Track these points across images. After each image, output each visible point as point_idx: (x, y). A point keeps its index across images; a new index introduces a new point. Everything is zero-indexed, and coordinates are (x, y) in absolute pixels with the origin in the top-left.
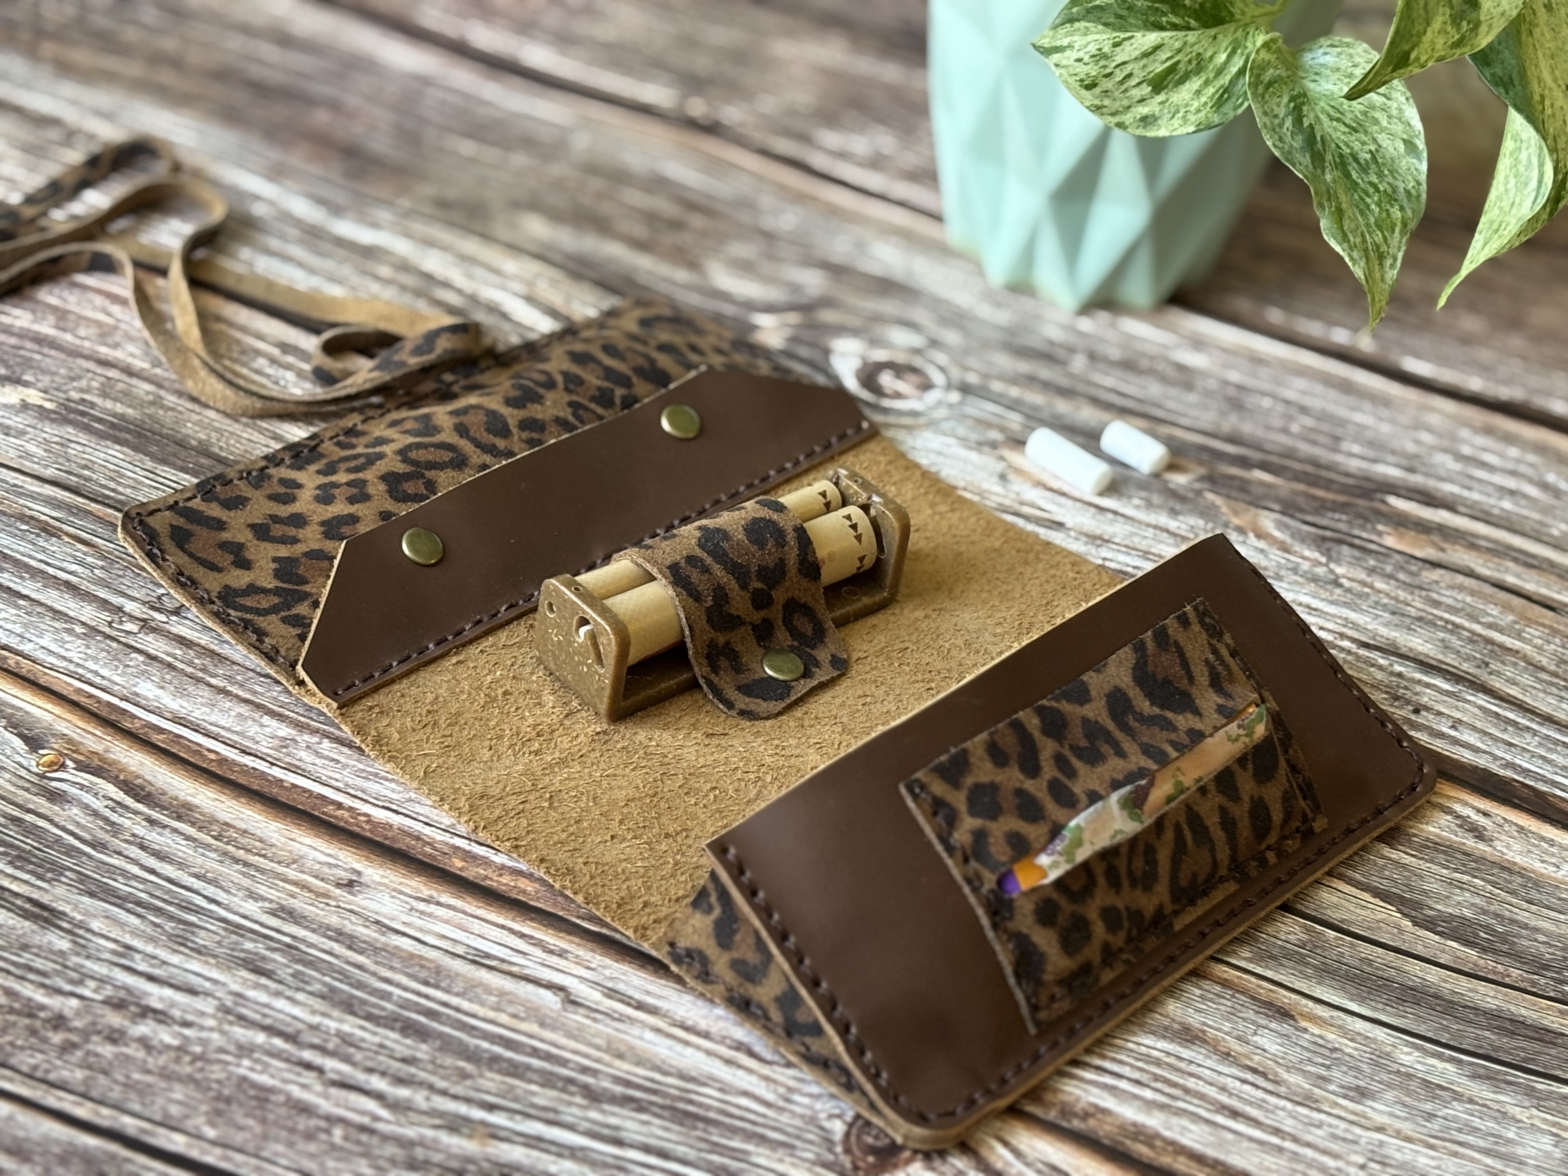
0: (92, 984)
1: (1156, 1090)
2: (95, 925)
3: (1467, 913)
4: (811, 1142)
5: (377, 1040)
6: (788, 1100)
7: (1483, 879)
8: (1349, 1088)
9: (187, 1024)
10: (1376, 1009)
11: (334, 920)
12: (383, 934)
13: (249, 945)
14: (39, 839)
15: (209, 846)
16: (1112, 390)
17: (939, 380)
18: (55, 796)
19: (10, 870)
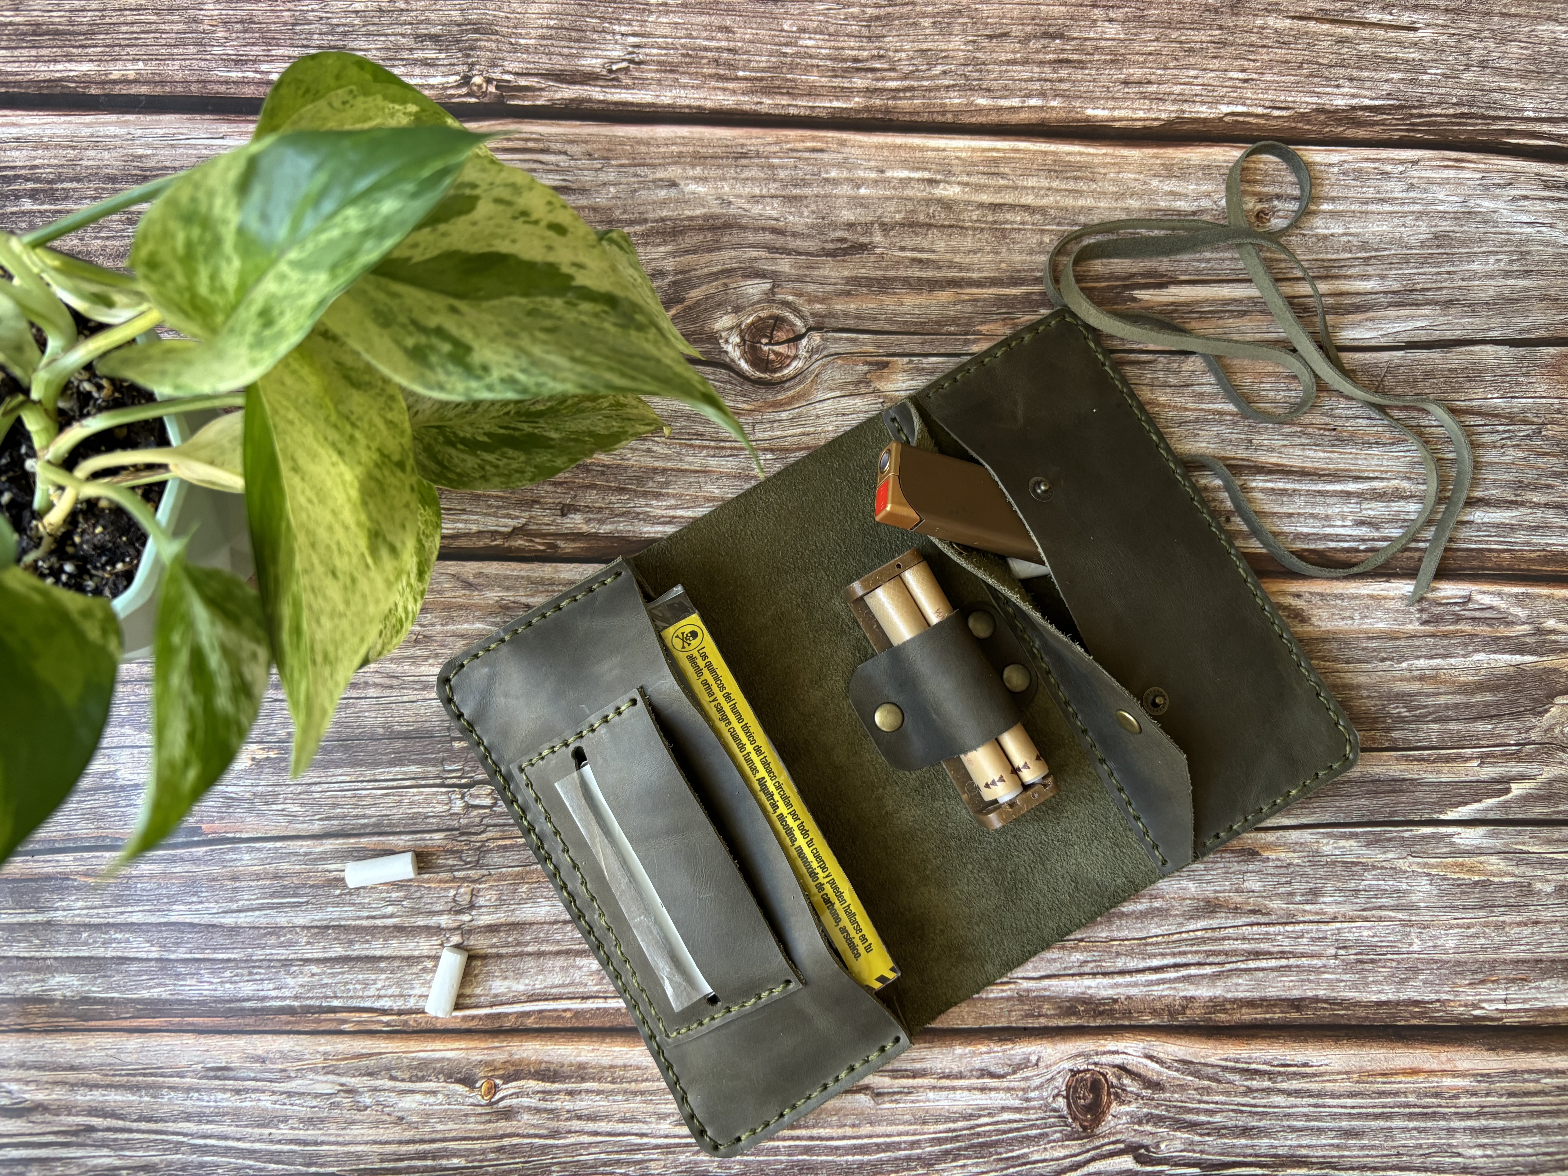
1: (1210, 964)
4: (1053, 1125)
6: (1028, 1100)
8: (1306, 894)
10: (1298, 816)
14: (521, 1153)
15: (612, 1091)
16: (914, 260)
17: (799, 323)
18: (508, 1114)
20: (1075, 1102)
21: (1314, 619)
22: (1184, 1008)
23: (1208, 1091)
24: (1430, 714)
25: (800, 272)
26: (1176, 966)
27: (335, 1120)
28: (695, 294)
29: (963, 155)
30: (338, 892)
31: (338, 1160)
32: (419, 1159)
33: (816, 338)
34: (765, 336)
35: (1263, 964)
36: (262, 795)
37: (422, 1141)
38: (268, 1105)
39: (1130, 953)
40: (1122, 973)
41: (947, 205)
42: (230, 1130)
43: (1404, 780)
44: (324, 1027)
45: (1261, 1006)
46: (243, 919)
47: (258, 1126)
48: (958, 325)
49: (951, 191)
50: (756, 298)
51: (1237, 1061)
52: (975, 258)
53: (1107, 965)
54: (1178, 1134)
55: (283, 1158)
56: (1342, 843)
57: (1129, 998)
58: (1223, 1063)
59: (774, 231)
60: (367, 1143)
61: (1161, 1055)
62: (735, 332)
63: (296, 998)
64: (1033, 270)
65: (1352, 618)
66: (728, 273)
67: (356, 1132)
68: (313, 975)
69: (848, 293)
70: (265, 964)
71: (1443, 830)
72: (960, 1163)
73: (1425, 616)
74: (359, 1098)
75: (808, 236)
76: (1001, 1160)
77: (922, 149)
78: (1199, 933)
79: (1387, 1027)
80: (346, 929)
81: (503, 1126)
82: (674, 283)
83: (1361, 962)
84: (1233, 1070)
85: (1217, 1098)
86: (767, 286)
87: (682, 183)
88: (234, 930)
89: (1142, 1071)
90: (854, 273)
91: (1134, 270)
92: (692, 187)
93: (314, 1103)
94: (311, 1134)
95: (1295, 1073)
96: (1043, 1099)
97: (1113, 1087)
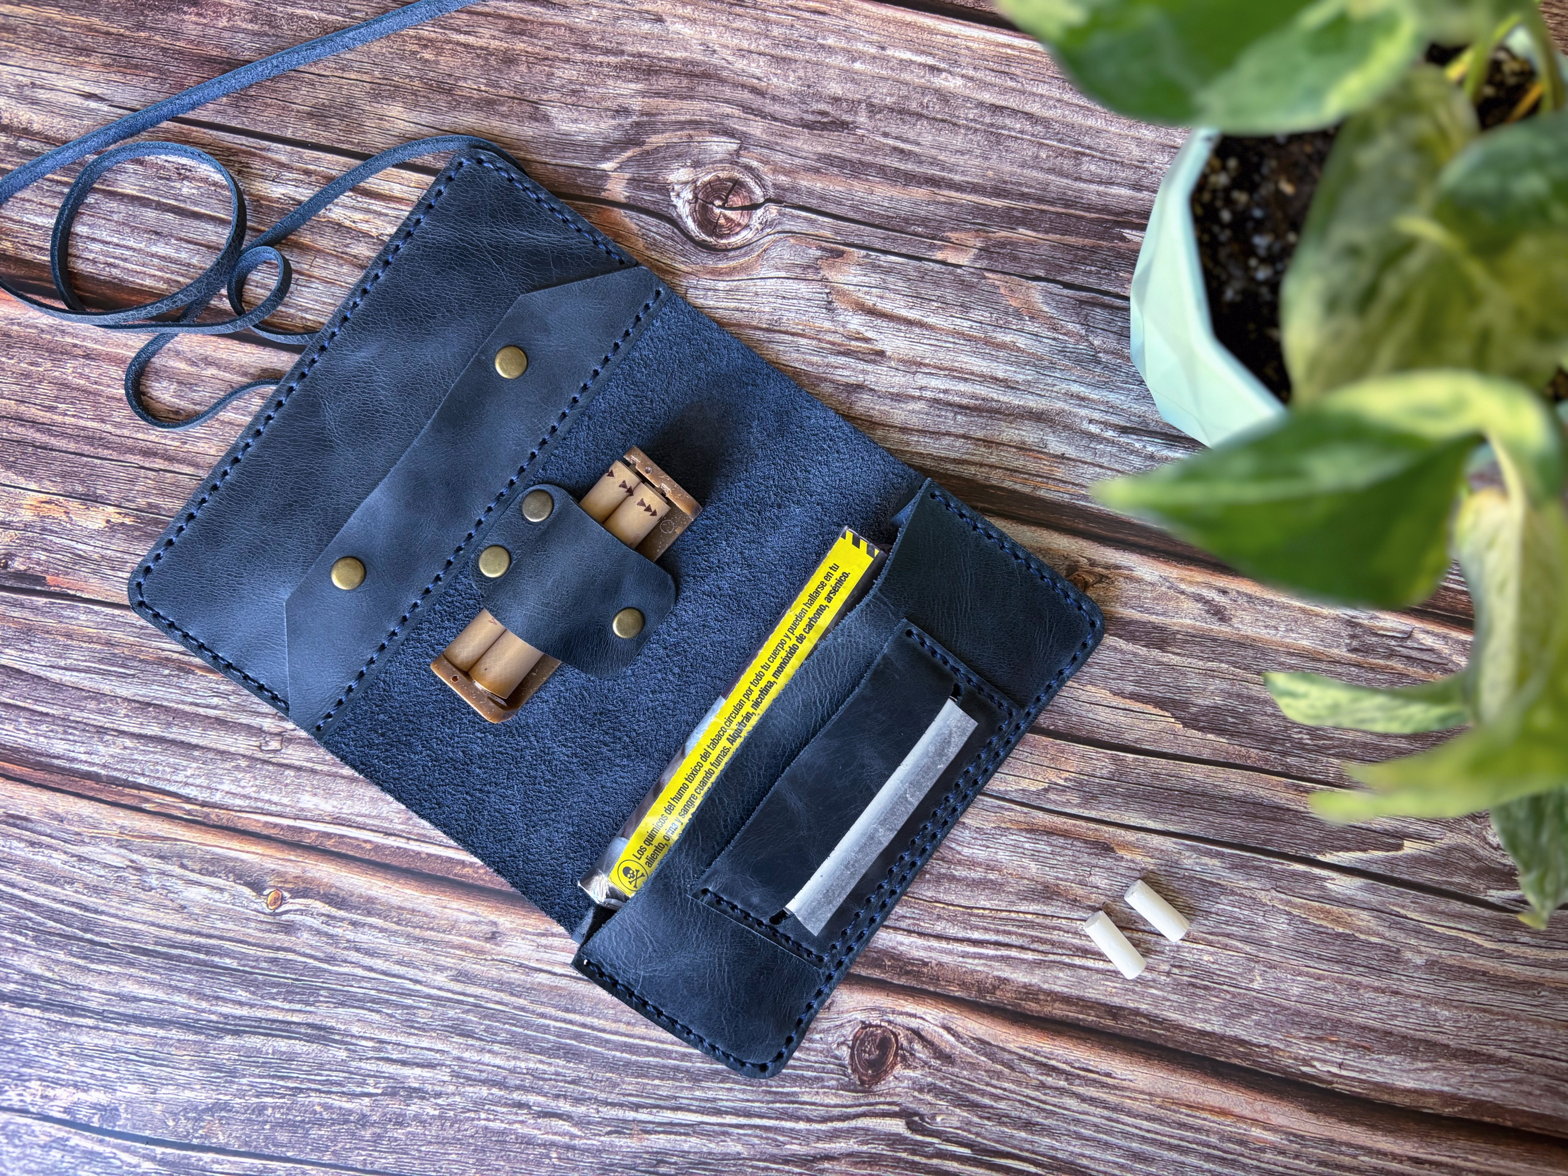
0: (371, 1081)
1: (1034, 950)
2: (355, 1029)
3: (1218, 700)
4: (831, 1072)
5: (552, 1069)
7: (1227, 662)
9: (438, 1095)
10: (1165, 821)
11: (494, 973)
12: (527, 975)
13: (451, 1013)
14: (294, 970)
15: (396, 932)
16: (895, 149)
17: (758, 192)
18: (289, 928)
19: (287, 1006)
20: (859, 1055)
21: (1234, 620)
22: (995, 988)
23: (999, 1075)
24: (1334, 747)
25: (772, 139)
26: (997, 944)
27: (118, 894)
28: (656, 140)
29: (975, 46)
30: (167, 672)
31: (114, 932)
32: (192, 950)
33: (773, 211)
34: (720, 198)
35: (1090, 963)
36: (110, 559)
37: (199, 934)
38: (59, 863)
39: (952, 920)
40: (939, 937)
41: (944, 97)
42: (19, 879)
43: (1289, 810)
44: (125, 801)
45: (1076, 1005)
46: (68, 678)
47: (45, 881)
48: (926, 227)
49: (952, 83)
50: (719, 157)
51: (1037, 1053)
52: (961, 160)
53: (925, 926)
54: (958, 1111)
55: (63, 918)
56: (1205, 860)
57: (939, 964)
58: (1022, 1052)
59: (754, 90)
60: (145, 923)
61: (959, 1029)
62: (690, 188)
63: (104, 766)
64: (1020, 184)
65: (1276, 629)
66: (696, 124)
67: (137, 910)
68: (125, 748)
69: (817, 171)
70: (81, 726)
71: (1316, 871)
72: (728, 1086)
73: (1355, 643)
74: (145, 878)
75: (789, 102)
76: (770, 1092)
77: (931, 31)
78: (1029, 917)
79: (1205, 1058)
80: (167, 709)
81: (282, 939)
82: (637, 124)
83: (1194, 985)
84: (1031, 1061)
85: (1006, 1085)
86: (732, 145)
87: (669, 20)
88: (58, 686)
89: (936, 1041)
90: (828, 151)
91: (1131, 207)
92: (679, 27)
93: (102, 873)
94: (94, 901)
95: (1094, 1081)
96: (826, 1043)
97: (902, 1048)
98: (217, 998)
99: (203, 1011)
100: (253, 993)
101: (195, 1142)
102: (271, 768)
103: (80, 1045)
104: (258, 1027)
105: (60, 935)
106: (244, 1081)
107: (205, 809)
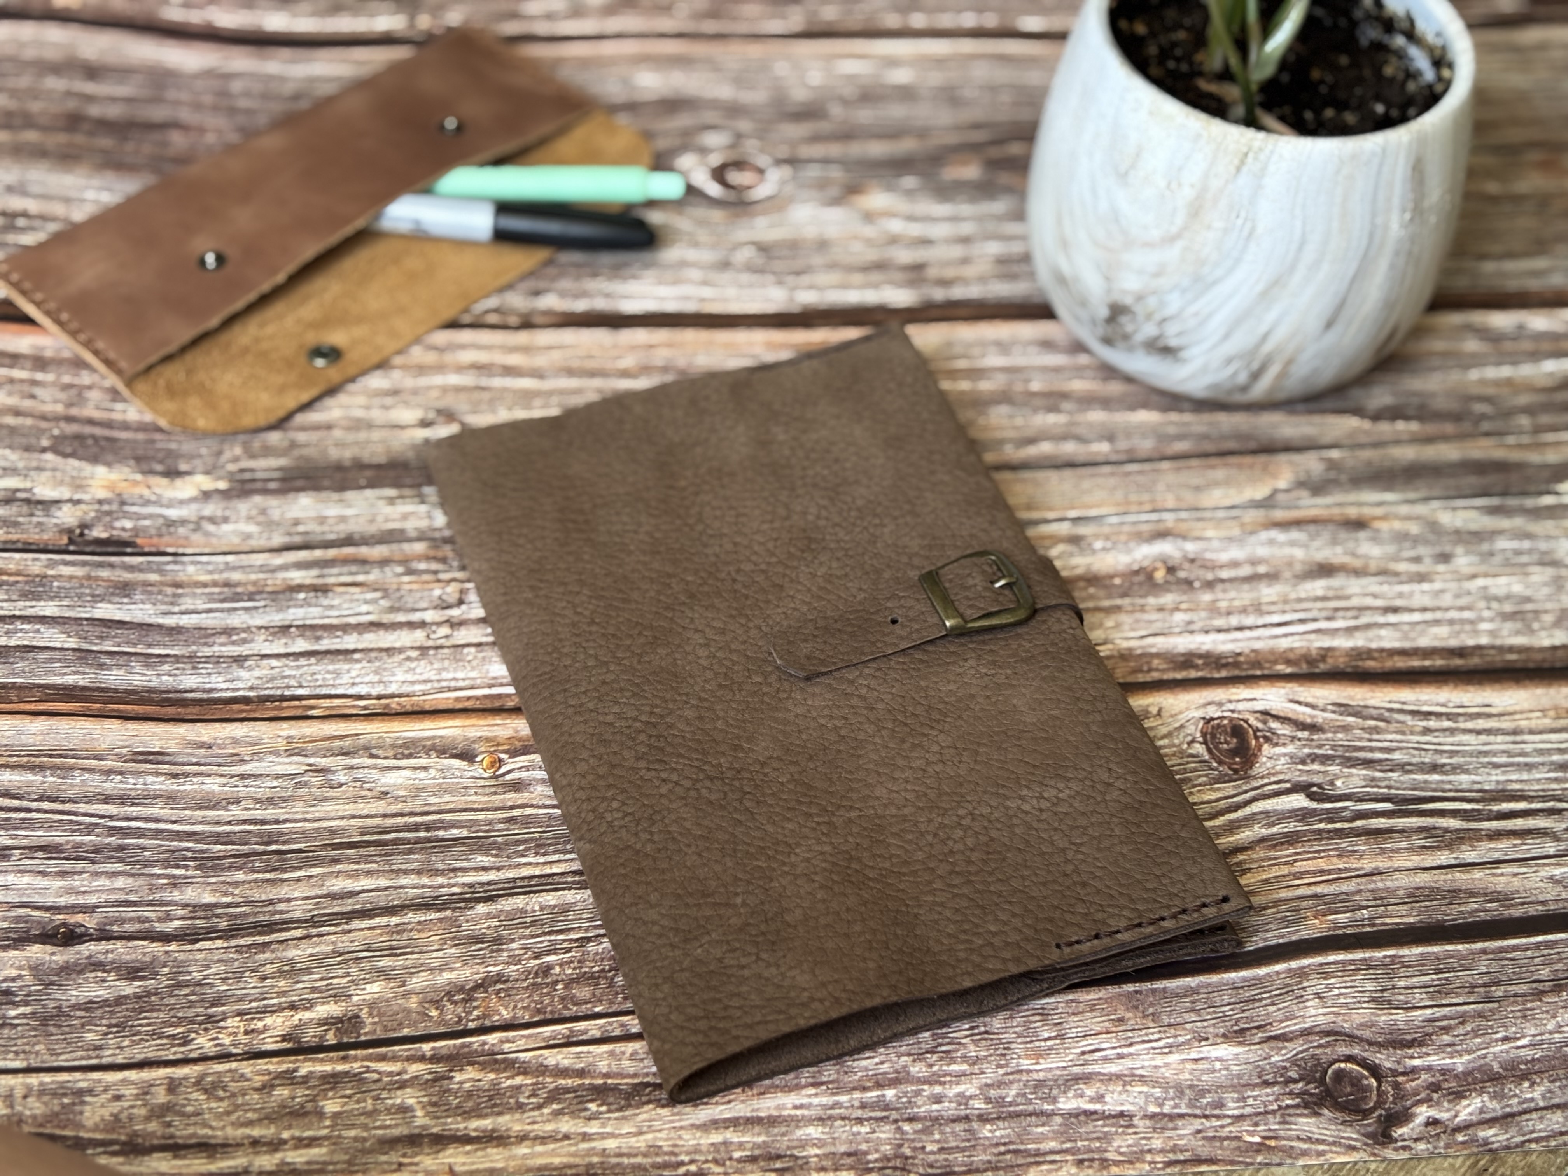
1: (1341, 619)
8: (1436, 556)
14: (537, 824)
18: (517, 786)
19: (542, 860)
20: (1216, 748)
22: (1323, 657)
23: (1377, 730)
26: (1302, 621)
27: (301, 799)
30: (302, 596)
31: (305, 836)
32: (411, 831)
37: (412, 814)
38: (215, 788)
39: (1244, 611)
42: (163, 813)
44: (286, 714)
45: (1416, 654)
46: (186, 621)
47: (200, 808)
51: (1404, 703)
53: (1220, 622)
54: (1354, 771)
55: (233, 838)
56: (1461, 514)
57: (1253, 651)
58: (1388, 705)
60: (343, 818)
61: (1310, 700)
63: (252, 688)
67: (329, 808)
68: (273, 668)
70: (213, 659)
74: (331, 777)
80: (312, 627)
81: (512, 798)
83: (1519, 612)
84: (1401, 711)
85: (1391, 737)
88: (175, 630)
89: (1292, 715)
93: (275, 784)
94: (270, 813)
95: (1477, 714)
96: (1174, 746)
97: (1258, 730)
98: (454, 870)
99: (442, 886)
100: (496, 856)
101: (471, 1025)
102: (446, 651)
103: (291, 962)
104: (512, 888)
105: (234, 856)
106: (514, 945)
107: (383, 701)
